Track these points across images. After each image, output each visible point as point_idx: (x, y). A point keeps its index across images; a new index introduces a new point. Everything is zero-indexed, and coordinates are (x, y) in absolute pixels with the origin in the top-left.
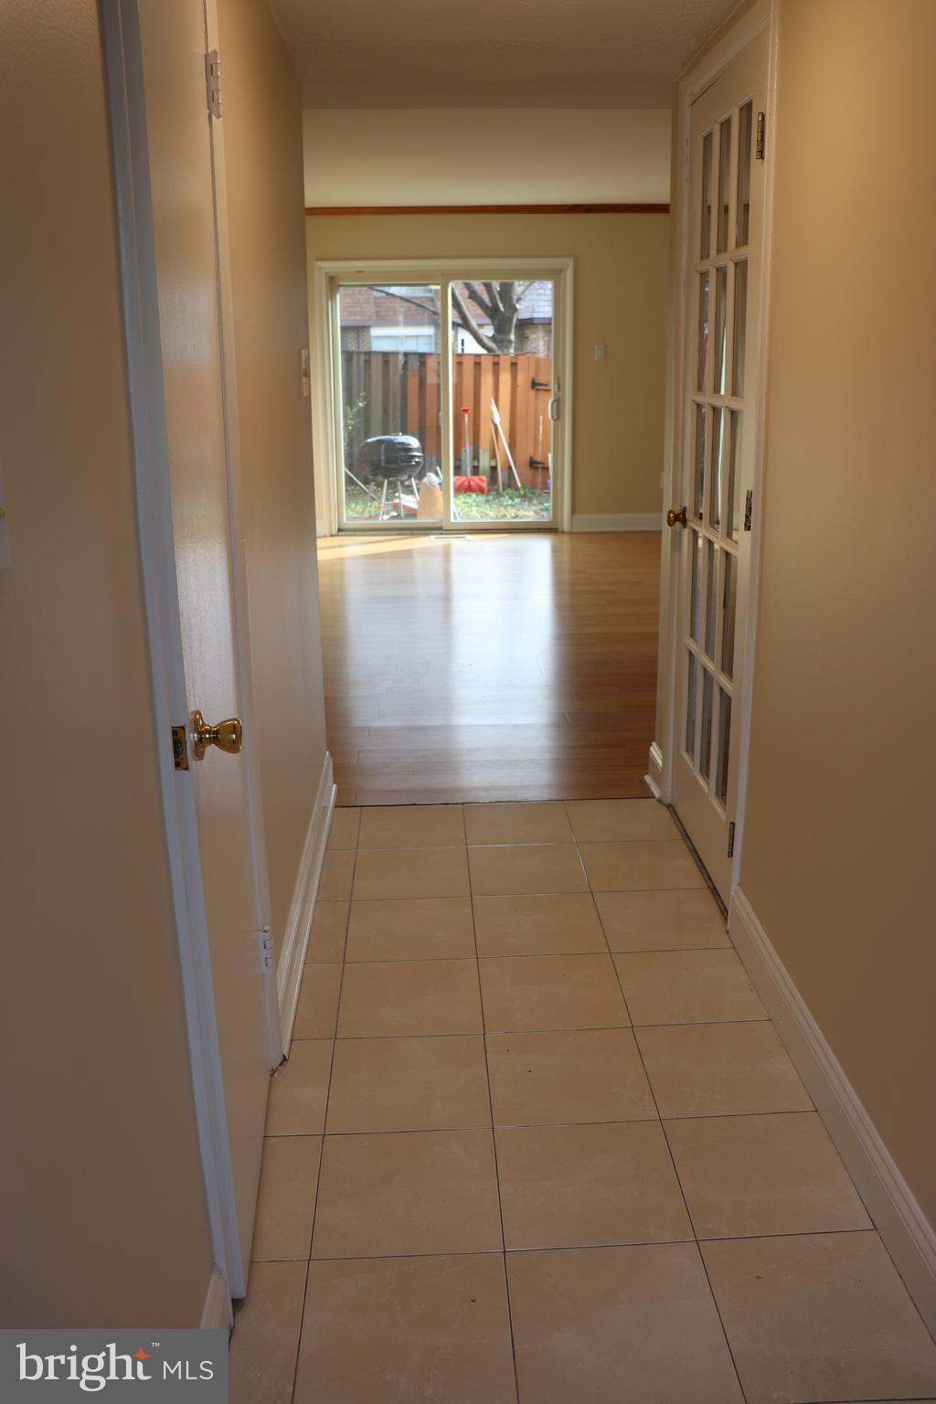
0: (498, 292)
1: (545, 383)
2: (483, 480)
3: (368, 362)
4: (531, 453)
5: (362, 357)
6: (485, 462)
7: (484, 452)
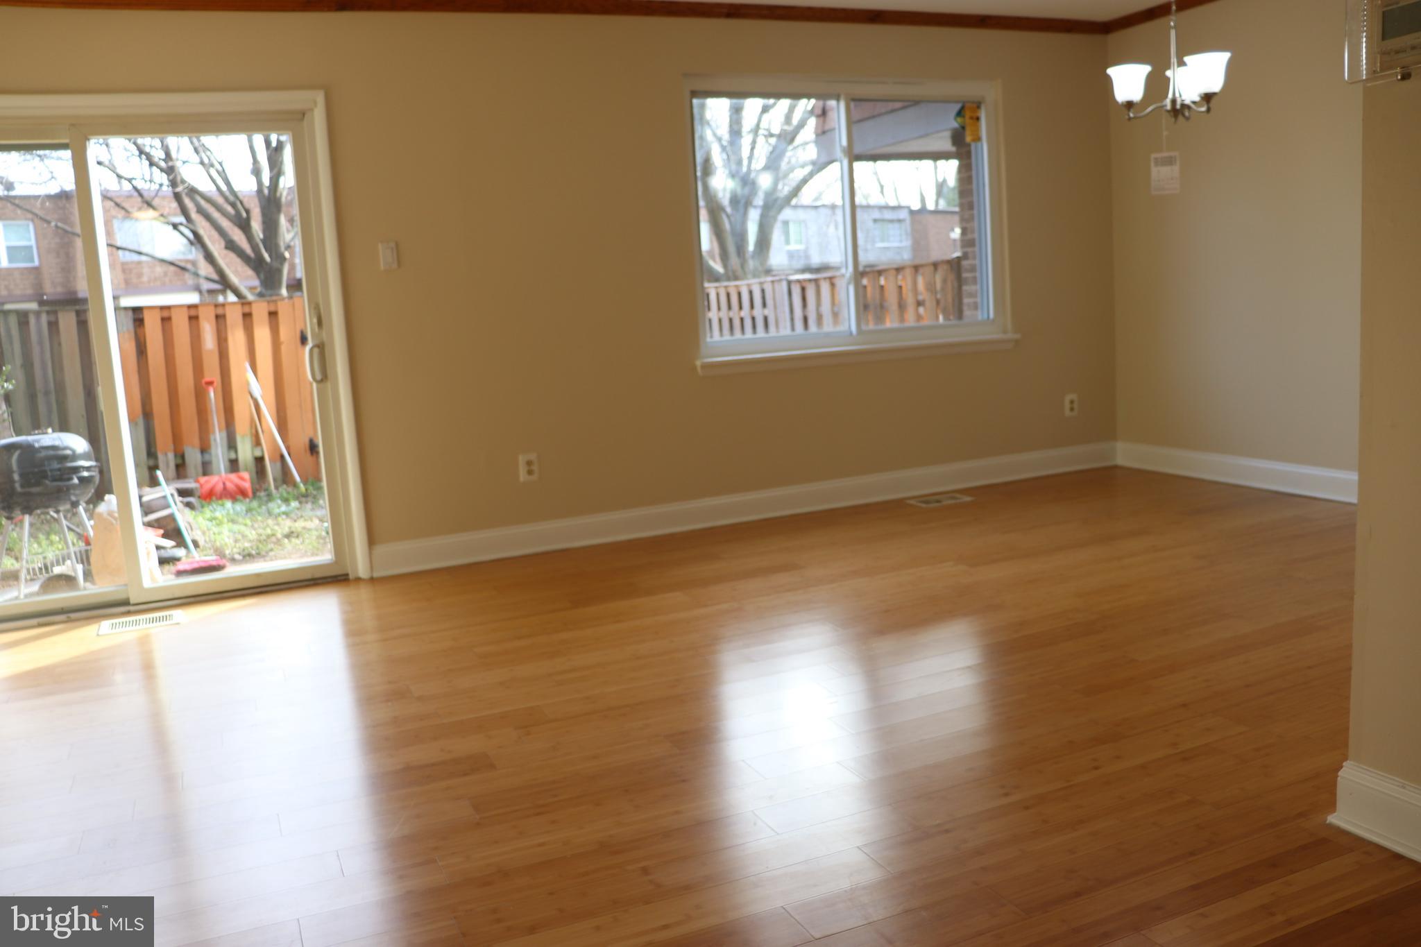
0: (261, 240)
2: (245, 478)
3: (53, 326)
4: (308, 434)
6: (245, 452)
7: (243, 436)
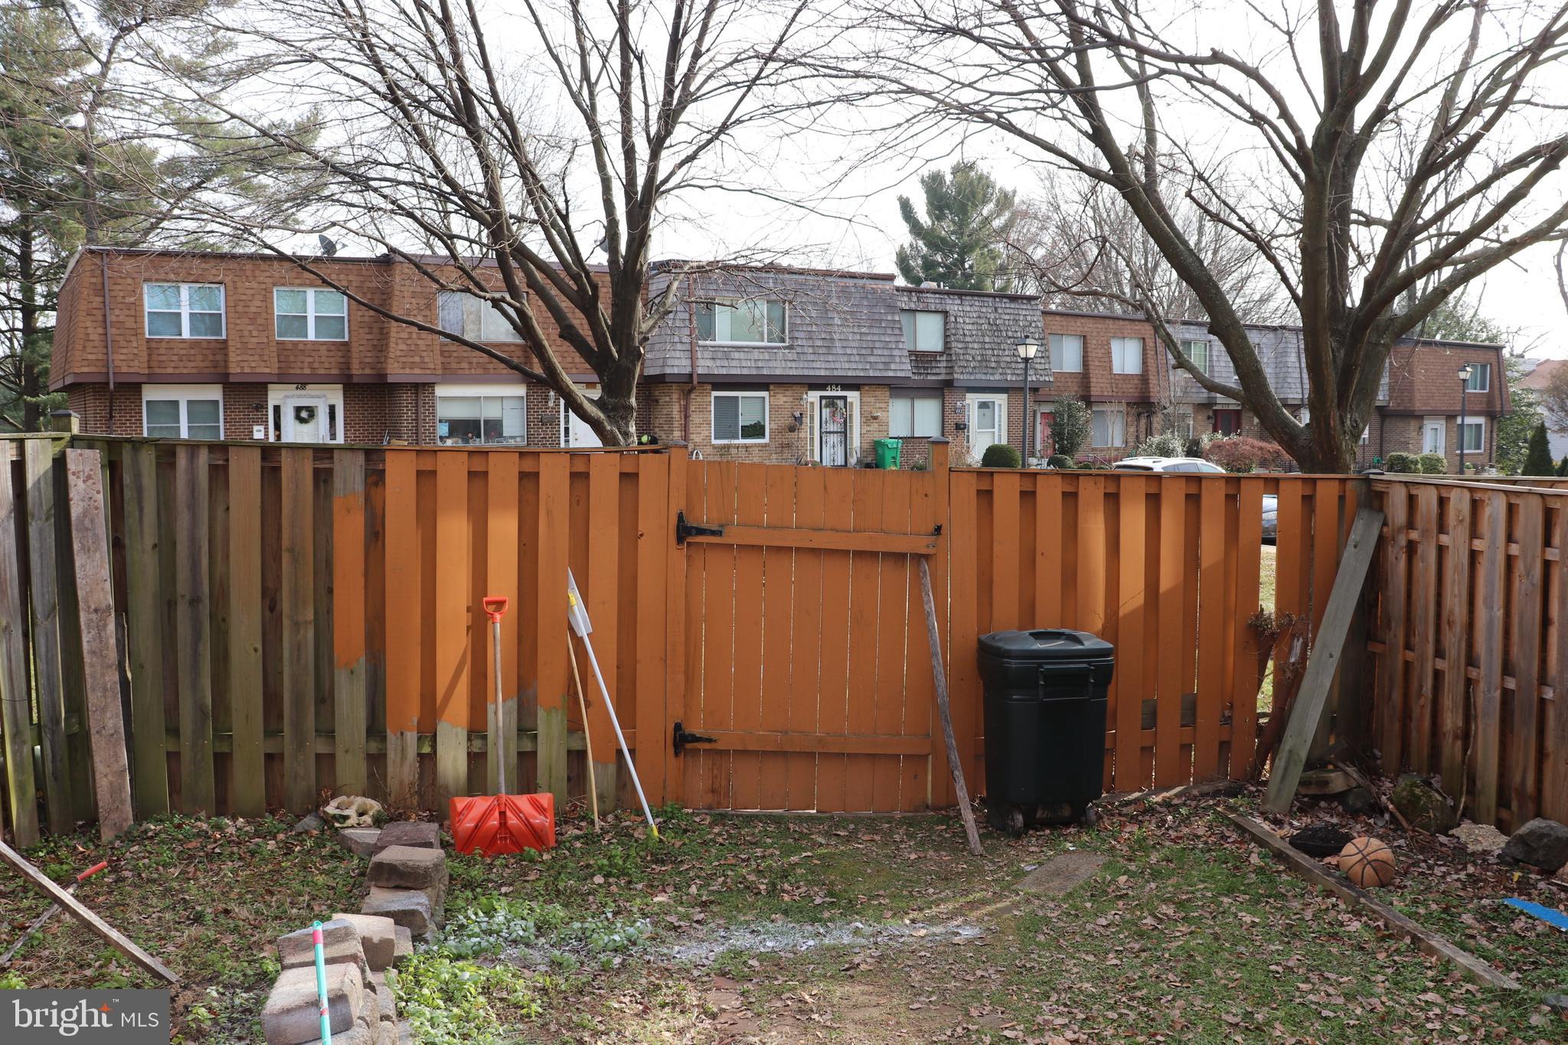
0: (608, 328)
1: (715, 528)
2: (545, 804)
3: (219, 473)
4: (676, 712)
5: (203, 458)
6: (551, 740)
7: (549, 710)
